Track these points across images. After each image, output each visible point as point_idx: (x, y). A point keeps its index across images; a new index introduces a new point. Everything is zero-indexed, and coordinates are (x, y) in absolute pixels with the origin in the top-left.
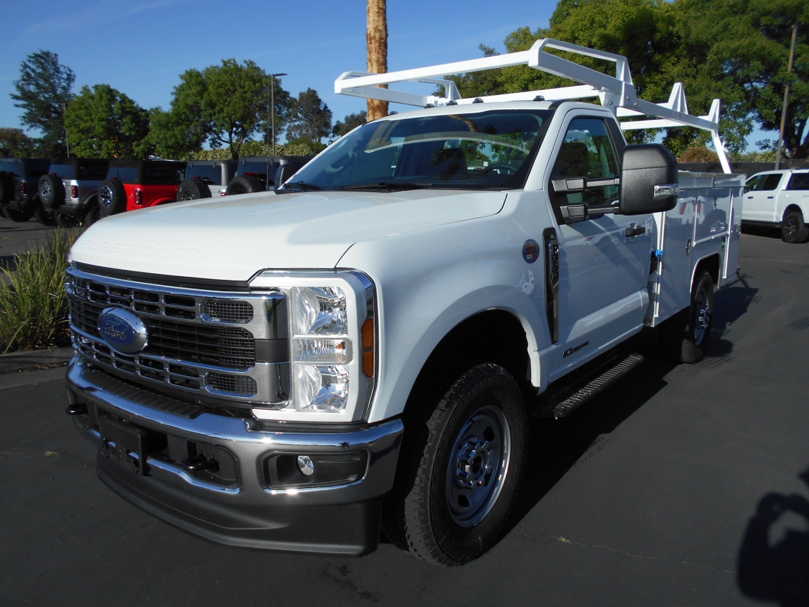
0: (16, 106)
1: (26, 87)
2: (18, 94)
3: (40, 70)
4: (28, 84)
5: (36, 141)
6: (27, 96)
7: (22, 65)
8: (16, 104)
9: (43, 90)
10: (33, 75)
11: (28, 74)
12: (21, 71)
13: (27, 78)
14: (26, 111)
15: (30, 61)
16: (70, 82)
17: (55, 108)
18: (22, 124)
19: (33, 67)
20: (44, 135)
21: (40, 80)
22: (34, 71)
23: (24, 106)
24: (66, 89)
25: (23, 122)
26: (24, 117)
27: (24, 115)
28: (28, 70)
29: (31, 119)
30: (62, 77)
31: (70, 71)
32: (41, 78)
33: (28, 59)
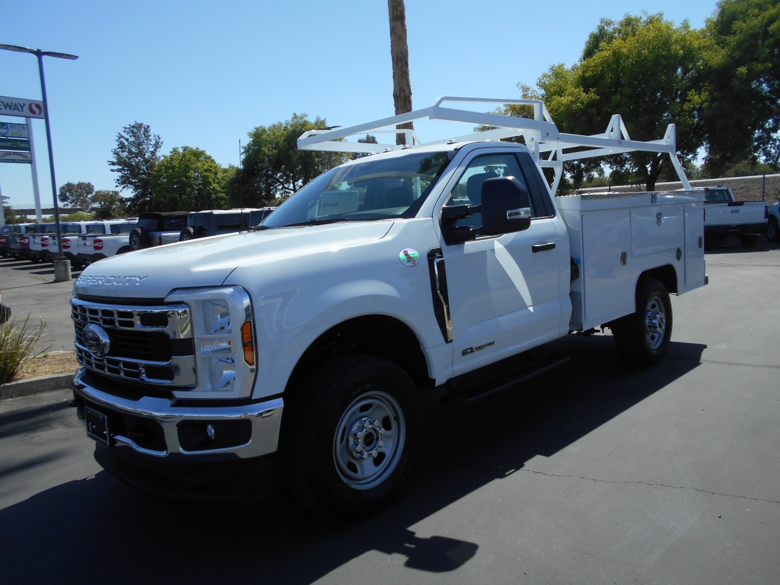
0: (112, 170)
1: (121, 153)
2: (115, 160)
3: (132, 139)
4: (123, 152)
5: (128, 200)
6: (121, 161)
7: (117, 136)
8: (112, 169)
9: (133, 155)
10: (126, 143)
11: (121, 143)
12: (117, 141)
13: (122, 146)
14: (120, 174)
15: (125, 131)
16: (157, 148)
17: (143, 170)
18: (117, 186)
19: (127, 136)
20: (134, 194)
21: (132, 148)
22: (127, 140)
23: (118, 170)
24: (153, 153)
25: (117, 184)
26: (118, 180)
27: (118, 178)
28: (122, 140)
29: (124, 181)
30: (151, 143)
31: (159, 138)
32: (133, 146)
33: (124, 129)
